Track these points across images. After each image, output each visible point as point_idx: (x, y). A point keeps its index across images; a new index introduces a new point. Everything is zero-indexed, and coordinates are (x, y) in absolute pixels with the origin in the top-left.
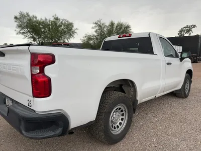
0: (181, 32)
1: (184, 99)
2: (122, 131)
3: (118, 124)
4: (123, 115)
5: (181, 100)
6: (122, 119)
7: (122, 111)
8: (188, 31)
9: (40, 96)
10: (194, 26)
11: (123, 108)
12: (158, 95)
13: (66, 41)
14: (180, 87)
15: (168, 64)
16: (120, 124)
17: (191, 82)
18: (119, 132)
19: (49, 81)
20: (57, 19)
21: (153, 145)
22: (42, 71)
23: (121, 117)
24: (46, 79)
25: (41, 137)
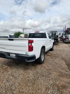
11: (43, 54)
18: (43, 60)
24: (32, 46)
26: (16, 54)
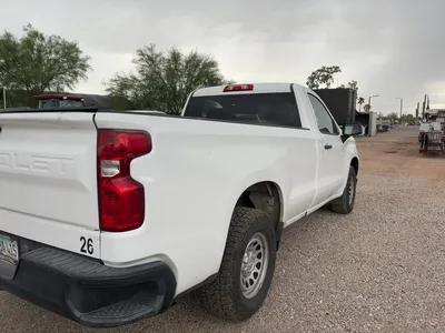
0: (312, 79)
1: (347, 216)
2: (260, 290)
3: (252, 277)
4: (259, 256)
5: (343, 219)
6: (258, 266)
7: (258, 248)
8: (325, 79)
9: (119, 227)
10: (337, 69)
11: (260, 243)
12: (309, 211)
13: (67, 90)
14: (340, 193)
15: (327, 147)
16: (256, 275)
17: (355, 181)
18: (255, 293)
19: (138, 192)
20: (36, 34)
21: (323, 313)
22: (125, 170)
23: (257, 261)
24: (134, 187)
25: (126, 320)
26: (19, 240)
